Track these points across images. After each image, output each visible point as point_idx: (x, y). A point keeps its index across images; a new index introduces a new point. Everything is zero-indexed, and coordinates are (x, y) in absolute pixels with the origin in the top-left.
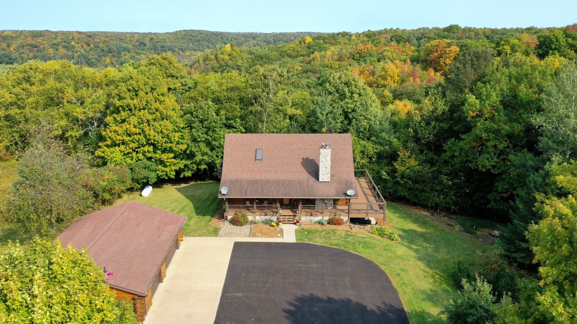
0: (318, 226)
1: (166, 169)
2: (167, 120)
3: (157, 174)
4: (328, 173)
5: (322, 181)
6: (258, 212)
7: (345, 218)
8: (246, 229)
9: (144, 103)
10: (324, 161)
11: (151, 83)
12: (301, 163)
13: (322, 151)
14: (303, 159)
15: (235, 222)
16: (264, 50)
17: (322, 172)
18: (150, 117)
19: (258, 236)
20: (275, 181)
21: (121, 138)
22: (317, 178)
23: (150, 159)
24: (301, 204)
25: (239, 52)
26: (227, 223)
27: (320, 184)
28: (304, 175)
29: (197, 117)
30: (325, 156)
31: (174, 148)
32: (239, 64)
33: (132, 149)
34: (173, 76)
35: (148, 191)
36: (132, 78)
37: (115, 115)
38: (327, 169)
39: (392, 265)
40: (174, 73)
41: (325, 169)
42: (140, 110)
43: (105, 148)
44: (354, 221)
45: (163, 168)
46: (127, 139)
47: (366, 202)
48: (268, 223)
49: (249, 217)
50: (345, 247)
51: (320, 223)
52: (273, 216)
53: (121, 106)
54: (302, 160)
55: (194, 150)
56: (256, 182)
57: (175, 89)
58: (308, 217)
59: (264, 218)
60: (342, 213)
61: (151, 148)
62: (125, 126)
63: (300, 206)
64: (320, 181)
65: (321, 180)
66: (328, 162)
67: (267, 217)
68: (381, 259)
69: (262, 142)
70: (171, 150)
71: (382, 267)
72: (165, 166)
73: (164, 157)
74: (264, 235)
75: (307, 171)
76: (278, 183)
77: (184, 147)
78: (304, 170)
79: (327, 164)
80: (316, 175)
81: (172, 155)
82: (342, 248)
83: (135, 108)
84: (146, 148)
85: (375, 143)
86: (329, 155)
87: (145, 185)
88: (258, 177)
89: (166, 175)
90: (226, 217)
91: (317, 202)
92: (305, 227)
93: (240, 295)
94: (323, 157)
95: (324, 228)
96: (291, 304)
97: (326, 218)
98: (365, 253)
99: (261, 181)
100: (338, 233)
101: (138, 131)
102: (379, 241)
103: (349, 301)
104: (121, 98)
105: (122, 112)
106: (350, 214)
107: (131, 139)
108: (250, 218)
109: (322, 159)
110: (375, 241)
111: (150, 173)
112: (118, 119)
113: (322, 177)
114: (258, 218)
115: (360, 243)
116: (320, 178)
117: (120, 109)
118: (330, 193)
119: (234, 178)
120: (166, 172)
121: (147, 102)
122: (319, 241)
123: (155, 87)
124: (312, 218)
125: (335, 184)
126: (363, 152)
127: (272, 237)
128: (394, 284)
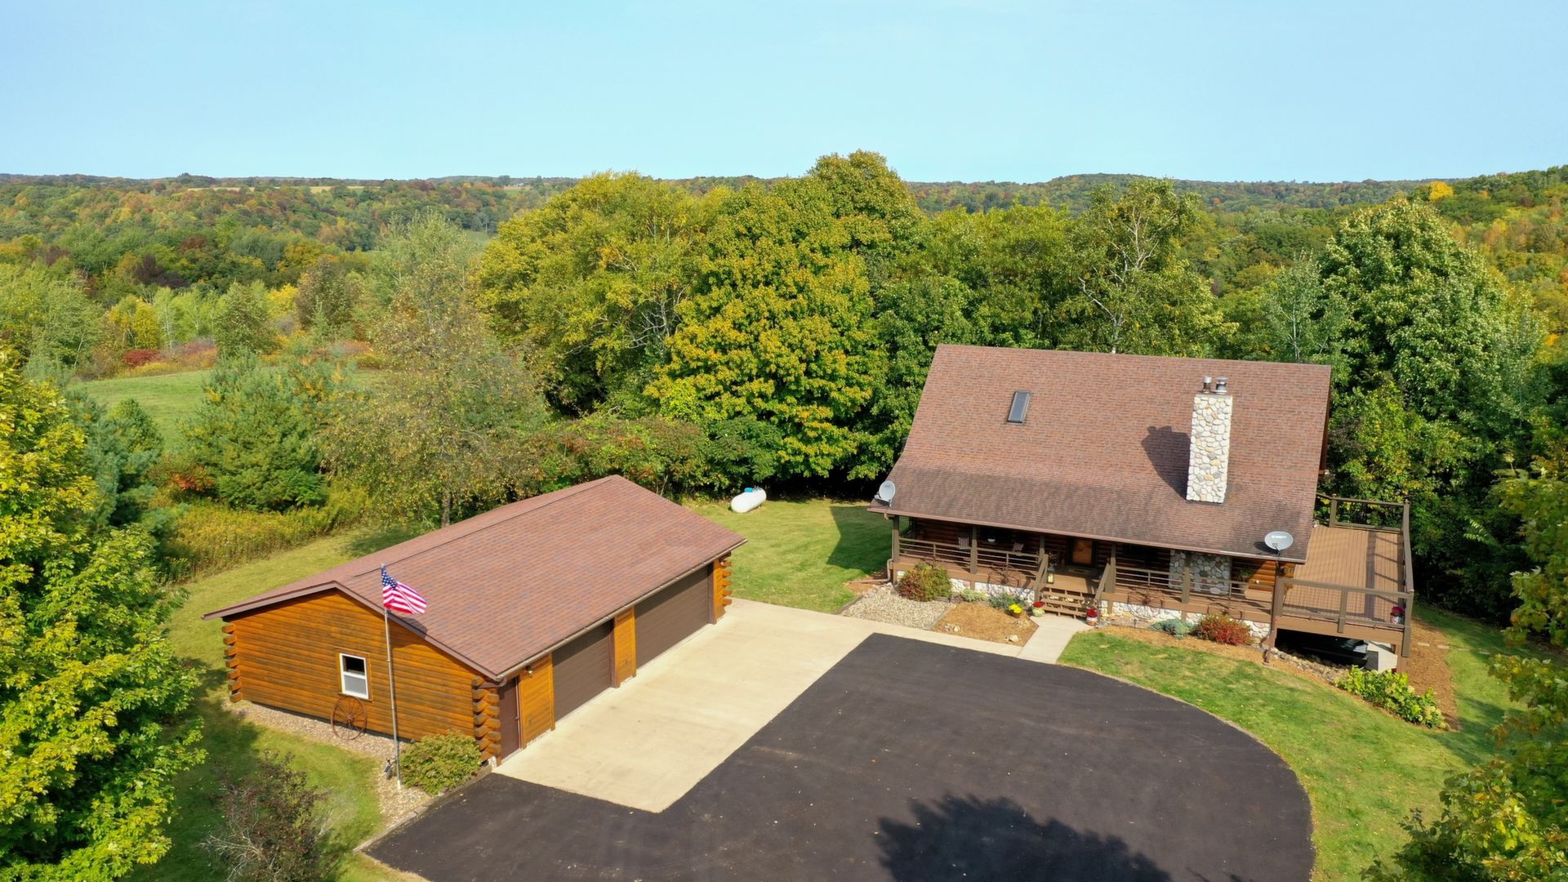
0: (1157, 639)
1: (804, 448)
2: (823, 314)
3: (779, 459)
4: (1217, 475)
5: (1197, 498)
6: (985, 572)
7: (1260, 629)
8: (931, 610)
9: (769, 267)
10: (1207, 434)
11: (795, 217)
12: (1143, 443)
13: (1200, 401)
14: (1152, 429)
15: (909, 589)
16: (1289, 220)
17: (1197, 470)
18: (779, 306)
19: (951, 631)
20: (1047, 484)
21: (702, 354)
22: (1181, 487)
23: (766, 415)
24: (1113, 560)
25: (1212, 226)
26: (887, 589)
27: (1189, 506)
28: (1146, 478)
29: (910, 319)
30: (1210, 419)
31: (834, 394)
32: (1208, 258)
33: (721, 382)
34: (870, 209)
35: (750, 500)
37: (699, 298)
38: (1214, 462)
39: (1350, 784)
40: (877, 200)
41: (1206, 460)
42: (755, 285)
43: (666, 379)
44: (1289, 641)
45: (797, 445)
46: (716, 357)
48: (999, 604)
49: (953, 581)
50: (1211, 702)
51: (1168, 629)
52: (1025, 587)
53: (713, 274)
54: (1147, 434)
55: (892, 402)
56: (990, 481)
57: (872, 245)
58: (1135, 607)
59: (997, 589)
60: (1249, 610)
61: (769, 387)
62: (716, 323)
63: (1111, 569)
64: (1189, 498)
65: (1191, 495)
66: (1219, 438)
67: (1007, 589)
68: (1318, 758)
69: (1036, 373)
70: (824, 399)
71: (1305, 781)
72: (807, 441)
73: (803, 413)
74: (970, 629)
75: (1156, 466)
76: (1054, 490)
77: (862, 395)
78: (1149, 464)
79: (1216, 444)
80: (1177, 476)
81: (828, 412)
82: (1199, 704)
83: (744, 278)
84: (756, 386)
86: (1222, 416)
87: (749, 482)
88: (1000, 470)
89: (806, 462)
90: (892, 571)
91: (1176, 564)
92: (1111, 632)
93: (791, 755)
94: (1203, 423)
95: (1173, 642)
96: (919, 810)
97: (1193, 619)
98: (1266, 730)
99: (1007, 480)
100: (1211, 663)
101: (742, 338)
102: (1354, 711)
103: (1116, 845)
104: (717, 253)
105: (714, 288)
106: (1277, 617)
107: (724, 358)
108: (958, 586)
109: (1200, 429)
110: (1330, 708)
111: (759, 451)
112: (704, 306)
113: (1196, 487)
114: (980, 587)
115: (1269, 700)
116: (1189, 490)
117: (711, 280)
118: (1216, 537)
119: (934, 464)
120: (807, 456)
121: (778, 265)
122: (1129, 673)
123: (805, 230)
124: (1146, 611)
125: (1237, 512)
127: (993, 639)
128: (1317, 837)
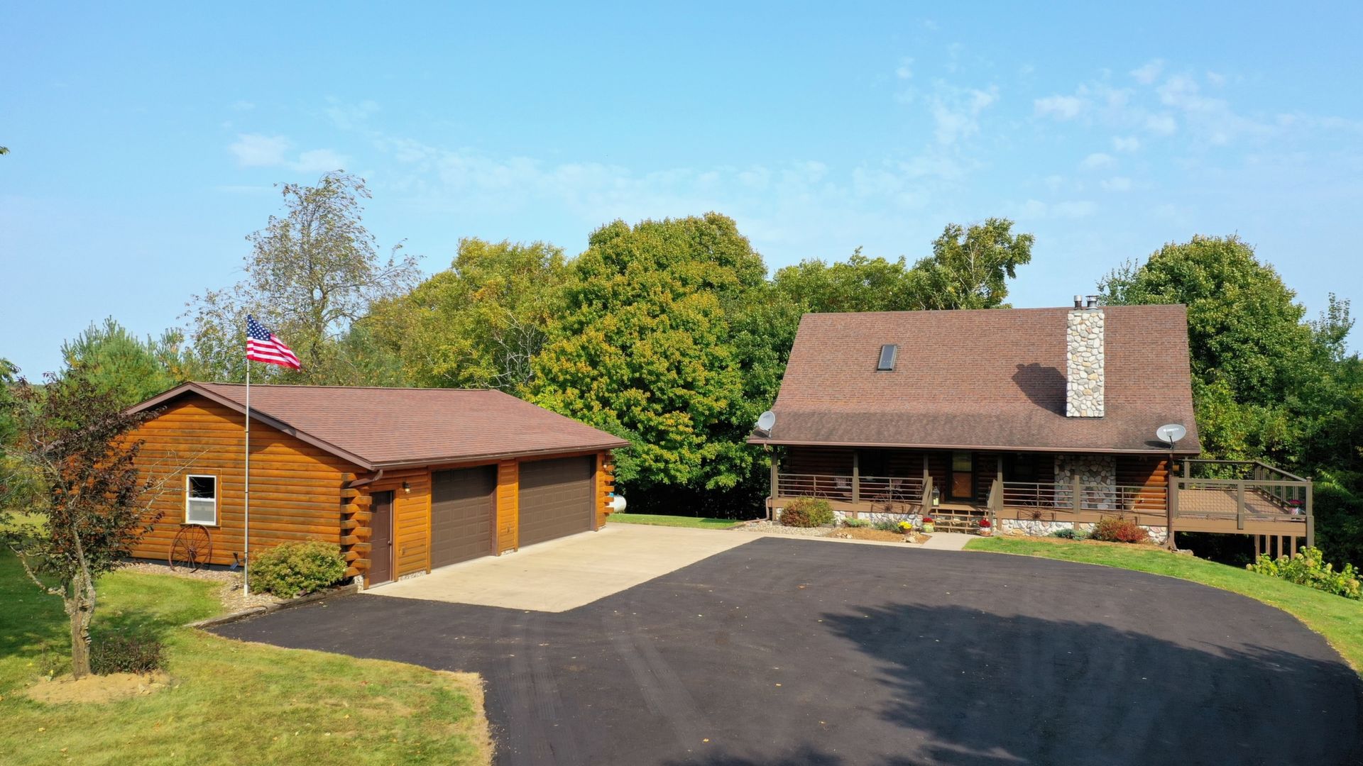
1: (665, 455)
3: (641, 465)
4: (1095, 390)
5: (1077, 414)
6: (867, 506)
7: (1158, 532)
10: (1083, 349)
12: (1014, 378)
13: (1074, 318)
14: (1020, 367)
15: (789, 521)
17: (1075, 386)
20: (924, 416)
21: (571, 367)
22: (1062, 411)
24: (1000, 475)
27: (1070, 422)
28: (1019, 405)
30: (1085, 334)
31: (695, 403)
34: (722, 260)
38: (1092, 376)
41: (1084, 375)
45: (659, 451)
49: (836, 513)
50: (1136, 566)
51: (1065, 535)
52: (909, 513)
54: (1017, 370)
56: (868, 417)
57: (722, 287)
58: (1024, 524)
59: (879, 517)
63: (997, 488)
64: (1068, 414)
65: (1071, 411)
66: (1095, 352)
67: (891, 516)
69: (901, 329)
70: (685, 406)
72: (668, 448)
73: (668, 421)
75: (1030, 396)
76: (933, 419)
77: (719, 405)
78: (1023, 396)
79: (1092, 358)
86: (1096, 330)
88: (875, 408)
89: (666, 471)
90: (771, 509)
94: (1079, 339)
95: (1073, 542)
97: (1089, 528)
99: (883, 415)
106: (1173, 520)
108: (840, 516)
109: (1075, 344)
113: (1076, 403)
114: (862, 517)
116: (1069, 407)
122: (1041, 554)
124: (1038, 526)
125: (1119, 423)
127: (890, 541)
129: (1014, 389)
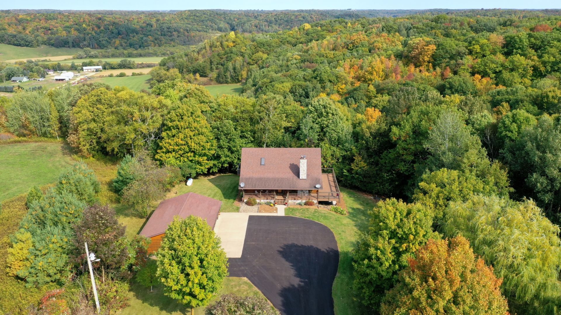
0: (299, 206)
1: (202, 168)
2: (202, 135)
3: (197, 171)
4: (305, 174)
6: (263, 197)
7: (315, 201)
8: (255, 208)
9: (187, 124)
10: (303, 166)
11: (191, 110)
12: (289, 167)
13: (301, 160)
15: (248, 203)
16: (265, 37)
17: (301, 173)
18: (192, 134)
19: (262, 212)
20: (273, 178)
21: (172, 147)
22: (299, 177)
23: (191, 161)
25: (242, 39)
26: (244, 204)
27: (301, 180)
28: (290, 175)
29: (222, 132)
31: (207, 153)
32: (243, 51)
33: (180, 154)
34: (204, 102)
35: (190, 182)
36: (179, 107)
37: (168, 132)
38: (304, 171)
39: (338, 229)
40: (205, 100)
42: (184, 129)
43: (162, 154)
44: (320, 203)
45: (200, 167)
46: (176, 148)
47: (330, 191)
48: (268, 204)
50: (313, 219)
51: (300, 204)
52: (271, 200)
53: (172, 126)
54: (290, 165)
55: (220, 153)
56: (261, 179)
57: (206, 111)
58: (293, 201)
59: (266, 201)
60: (313, 198)
61: (192, 154)
62: (176, 139)
63: (288, 194)
65: (301, 178)
67: (268, 200)
68: (332, 225)
69: (265, 153)
70: (205, 155)
71: (332, 230)
72: (201, 165)
73: (201, 159)
74: (266, 211)
76: (275, 180)
77: (213, 152)
78: (291, 172)
79: (305, 168)
80: (298, 175)
81: (205, 158)
82: (311, 219)
83: (182, 128)
84: (189, 154)
85: (341, 149)
86: (305, 163)
87: (188, 178)
88: (262, 176)
89: (202, 171)
90: (243, 200)
91: (298, 191)
92: (291, 207)
93: (253, 243)
94: (302, 164)
95: (302, 207)
96: (281, 247)
97: (304, 201)
98: (323, 222)
99: (264, 178)
100: (310, 210)
101: (184, 143)
102: (334, 215)
103: (312, 246)
104: (172, 121)
105: (173, 130)
106: (319, 199)
107: (179, 148)
108: (258, 201)
109: (301, 166)
110: (331, 215)
111: (192, 170)
112: (170, 134)
113: (302, 176)
114: (262, 201)
115: (322, 216)
117: (171, 128)
118: (306, 186)
119: (248, 176)
121: (189, 123)
122: (298, 215)
123: (193, 112)
124: (295, 201)
125: (309, 180)
126: (332, 155)
127: (271, 212)
128: (336, 239)
129: (289, 171)
